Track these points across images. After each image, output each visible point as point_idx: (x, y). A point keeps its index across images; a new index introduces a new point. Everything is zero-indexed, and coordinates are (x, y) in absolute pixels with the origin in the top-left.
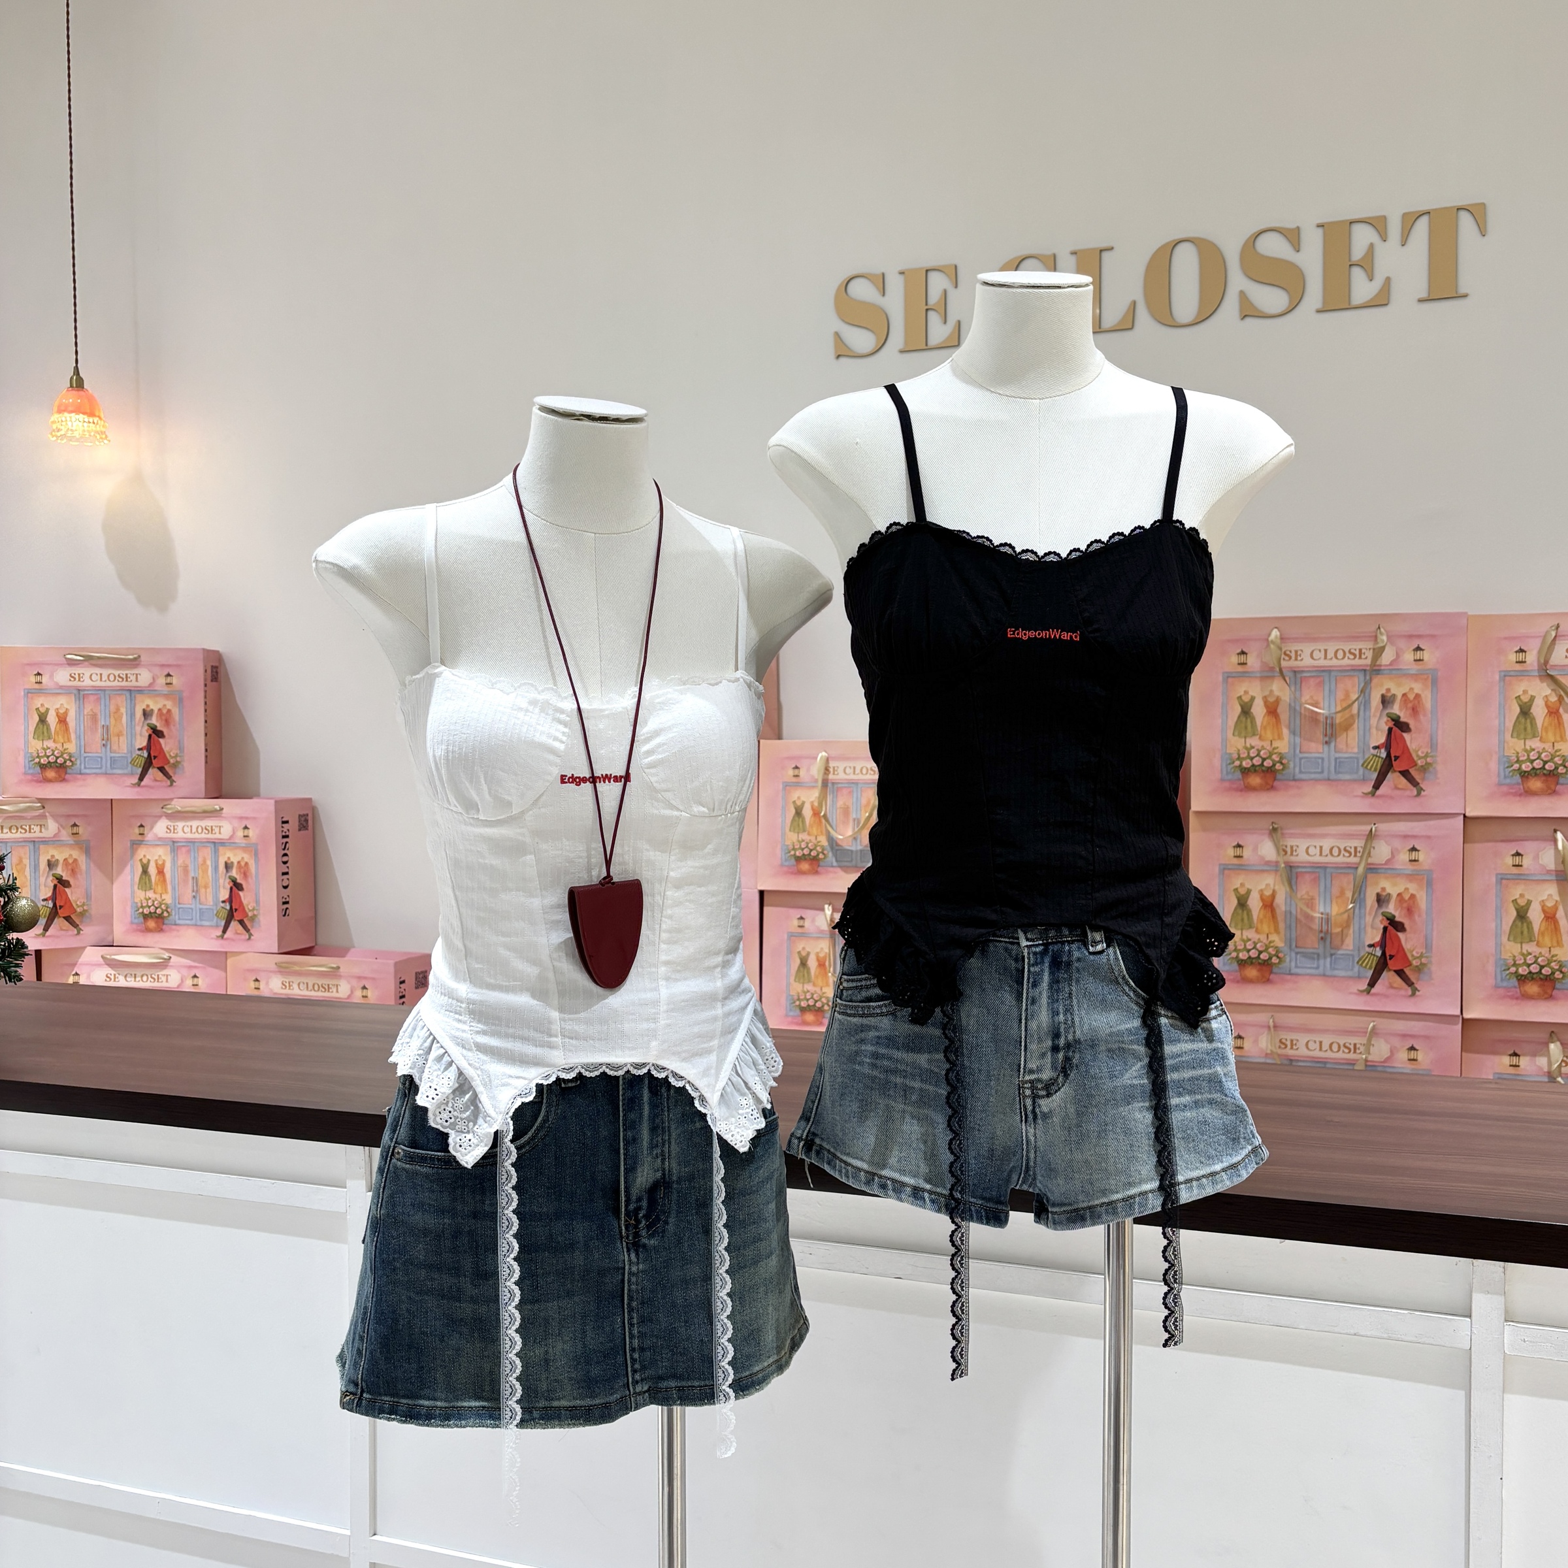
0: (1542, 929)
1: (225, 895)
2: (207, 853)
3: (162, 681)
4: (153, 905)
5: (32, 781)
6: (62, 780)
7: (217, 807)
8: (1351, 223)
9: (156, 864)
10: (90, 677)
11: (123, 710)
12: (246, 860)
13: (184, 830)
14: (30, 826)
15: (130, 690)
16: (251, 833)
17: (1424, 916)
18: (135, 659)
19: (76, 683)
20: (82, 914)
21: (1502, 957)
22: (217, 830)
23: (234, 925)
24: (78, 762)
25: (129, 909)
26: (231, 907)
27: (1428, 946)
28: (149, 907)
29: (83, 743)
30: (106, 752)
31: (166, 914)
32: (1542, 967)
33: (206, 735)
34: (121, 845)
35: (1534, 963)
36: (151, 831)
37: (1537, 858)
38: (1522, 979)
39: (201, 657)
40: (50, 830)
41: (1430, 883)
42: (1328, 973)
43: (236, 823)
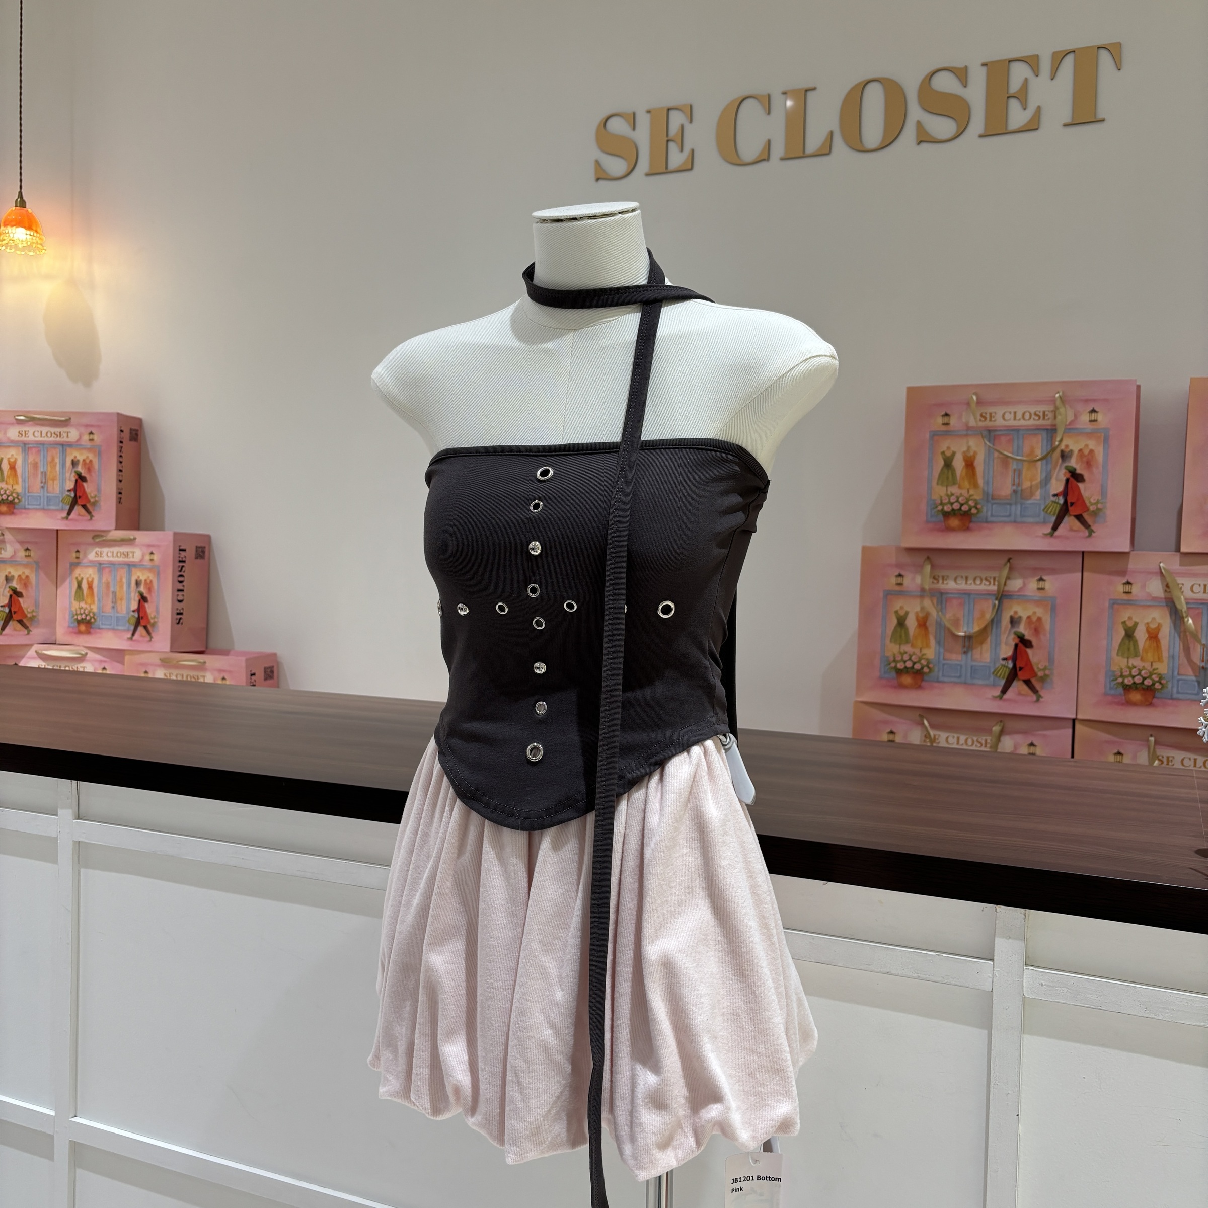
1: (134, 605)
2: (123, 572)
3: (86, 437)
4: (84, 613)
6: (11, 513)
7: (132, 537)
8: (1009, 61)
10: (34, 434)
11: (57, 460)
12: (151, 578)
13: (108, 554)
16: (155, 557)
17: (1048, 635)
18: (67, 420)
19: (23, 439)
21: (1112, 669)
22: (131, 555)
23: (140, 629)
24: (23, 499)
25: (67, 616)
27: (1051, 660)
28: (81, 614)
30: (44, 492)
31: (93, 620)
32: (1144, 679)
33: (120, 481)
34: (63, 566)
35: (1138, 675)
36: (85, 555)
37: (1144, 586)
38: (1127, 688)
39: (115, 419)
40: (8, 552)
41: (1054, 608)
42: (969, 681)
43: (145, 549)
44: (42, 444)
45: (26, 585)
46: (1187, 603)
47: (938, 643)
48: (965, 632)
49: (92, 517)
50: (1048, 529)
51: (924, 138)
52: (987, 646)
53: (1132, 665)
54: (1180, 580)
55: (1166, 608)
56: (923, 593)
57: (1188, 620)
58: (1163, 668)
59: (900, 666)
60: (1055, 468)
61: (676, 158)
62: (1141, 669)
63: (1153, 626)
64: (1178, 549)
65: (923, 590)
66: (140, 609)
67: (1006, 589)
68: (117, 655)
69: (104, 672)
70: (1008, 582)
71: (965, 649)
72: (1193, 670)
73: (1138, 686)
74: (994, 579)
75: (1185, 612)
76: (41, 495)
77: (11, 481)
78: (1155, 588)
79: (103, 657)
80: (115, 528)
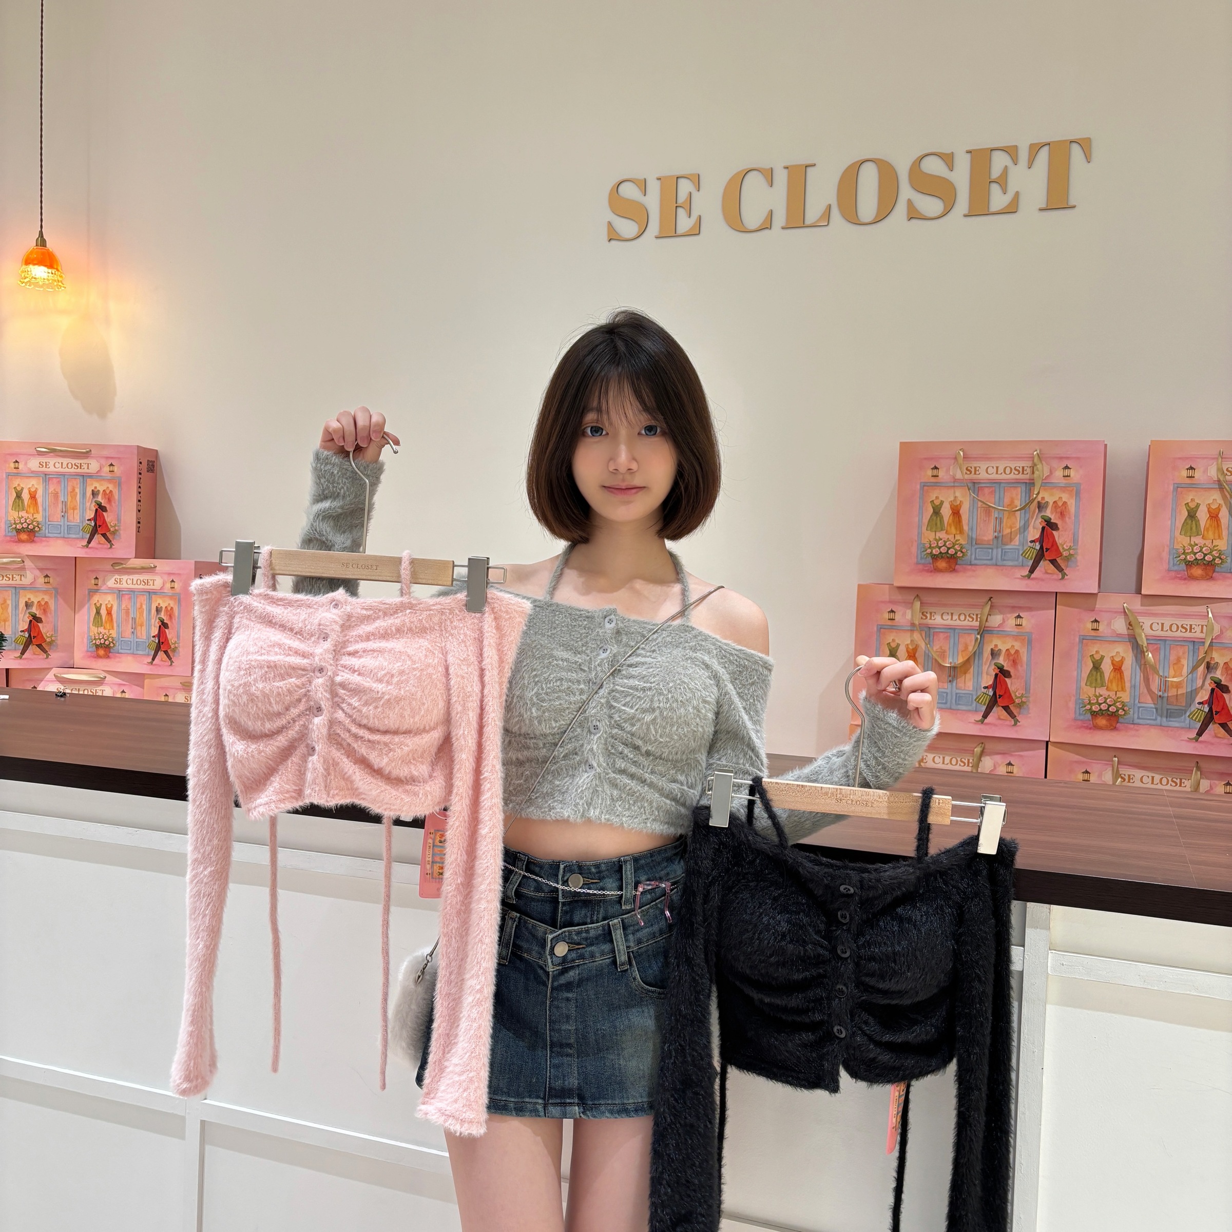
0: (1111, 678)
1: (155, 631)
2: (143, 599)
3: (107, 469)
4: (103, 638)
5: (10, 541)
6: (32, 541)
7: (152, 566)
8: (991, 150)
9: (107, 607)
10: (55, 465)
12: (172, 605)
13: (127, 582)
14: (12, 576)
16: (176, 585)
18: (87, 452)
19: (44, 469)
21: (1081, 697)
22: (151, 583)
23: (161, 654)
24: (44, 528)
25: (85, 640)
27: (1027, 689)
28: (100, 639)
29: (47, 515)
31: (112, 645)
32: (1110, 706)
33: (139, 511)
34: (81, 592)
35: (1104, 703)
36: (104, 582)
37: (1109, 624)
38: (1094, 714)
39: (136, 452)
40: (28, 579)
41: (1030, 642)
42: (954, 707)
43: (166, 577)
44: (62, 474)
46: (1147, 639)
48: (951, 663)
49: (112, 545)
50: (1026, 572)
51: (915, 214)
52: (970, 676)
54: (1141, 619)
55: (1128, 643)
56: (913, 627)
57: (1148, 655)
58: (1125, 697)
60: (1032, 518)
61: (685, 223)
63: (1117, 659)
64: (1139, 591)
65: (913, 625)
67: (987, 624)
68: (137, 679)
69: (123, 695)
70: (989, 619)
71: (950, 679)
72: (1152, 698)
73: (1104, 712)
74: (977, 615)
75: (1146, 647)
76: (62, 523)
77: (32, 510)
78: (1120, 626)
79: (123, 680)
80: (134, 556)
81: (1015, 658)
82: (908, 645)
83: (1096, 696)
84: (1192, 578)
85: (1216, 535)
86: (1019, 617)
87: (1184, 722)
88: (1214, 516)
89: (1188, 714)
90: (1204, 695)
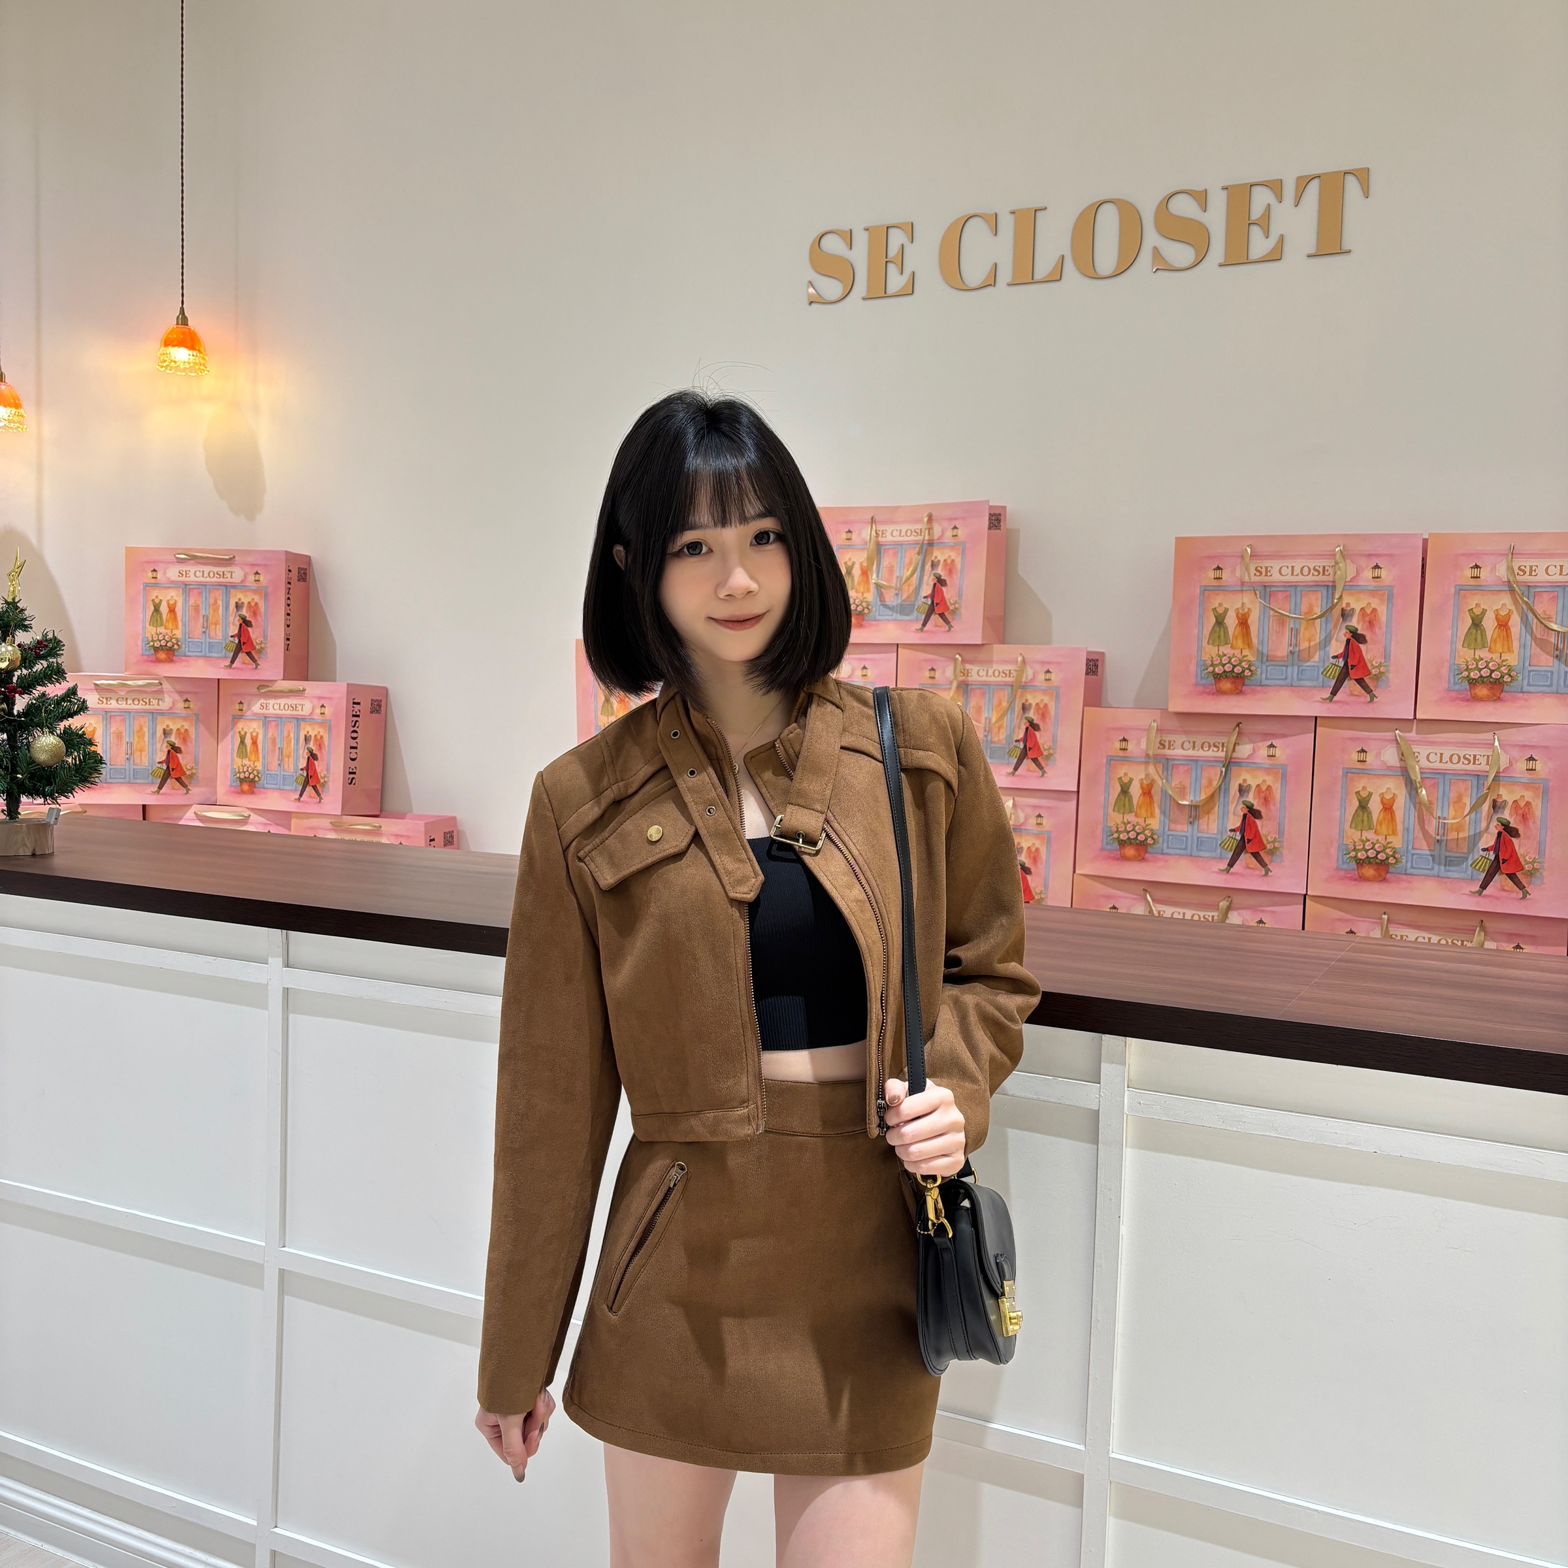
0: (1381, 818)
1: (303, 764)
2: (291, 726)
3: (252, 578)
4: (247, 771)
5: (148, 661)
6: (170, 660)
7: (301, 689)
8: (1251, 185)
9: (252, 736)
10: (196, 574)
12: (321, 734)
13: (275, 707)
14: (149, 700)
15: (226, 586)
16: (327, 711)
18: (230, 559)
19: (183, 579)
20: (191, 777)
21: (1344, 843)
22: (300, 708)
23: (309, 789)
24: (183, 646)
25: (229, 774)
26: (308, 774)
27: (1281, 832)
28: (245, 773)
29: (187, 631)
30: (205, 637)
31: (257, 779)
32: (1378, 853)
33: (288, 626)
34: (225, 719)
35: (1371, 849)
36: (249, 708)
37: (1378, 755)
38: (1360, 863)
39: (284, 558)
40: (166, 703)
41: (1284, 777)
42: (1195, 853)
43: (315, 701)
44: (204, 585)
45: (185, 740)
46: (1421, 773)
47: (1163, 813)
48: (1191, 801)
49: (257, 665)
51: (1162, 265)
52: (1213, 817)
53: (1366, 837)
54: (1415, 749)
55: (1401, 777)
56: (1148, 759)
57: (1422, 791)
58: (1397, 842)
59: (1123, 836)
61: (896, 281)
62: (1375, 842)
63: (1388, 797)
65: (1147, 756)
66: (310, 767)
67: (1235, 755)
68: (285, 817)
69: (268, 831)
70: (1237, 747)
71: (1191, 820)
72: (1428, 843)
73: (1372, 860)
74: (1223, 744)
75: (1419, 782)
76: (203, 641)
78: (1390, 756)
79: (267, 820)
80: (282, 678)
81: (1266, 795)
82: (1142, 779)
83: (1362, 841)
84: (1476, 699)
85: (1506, 647)
86: (1272, 746)
87: (1466, 872)
88: (1503, 624)
89: (1470, 862)
90: (1489, 840)
